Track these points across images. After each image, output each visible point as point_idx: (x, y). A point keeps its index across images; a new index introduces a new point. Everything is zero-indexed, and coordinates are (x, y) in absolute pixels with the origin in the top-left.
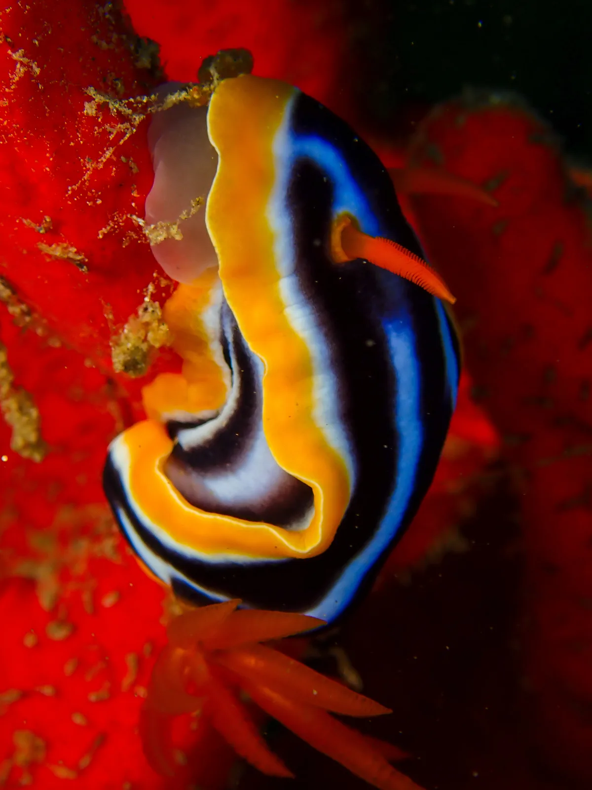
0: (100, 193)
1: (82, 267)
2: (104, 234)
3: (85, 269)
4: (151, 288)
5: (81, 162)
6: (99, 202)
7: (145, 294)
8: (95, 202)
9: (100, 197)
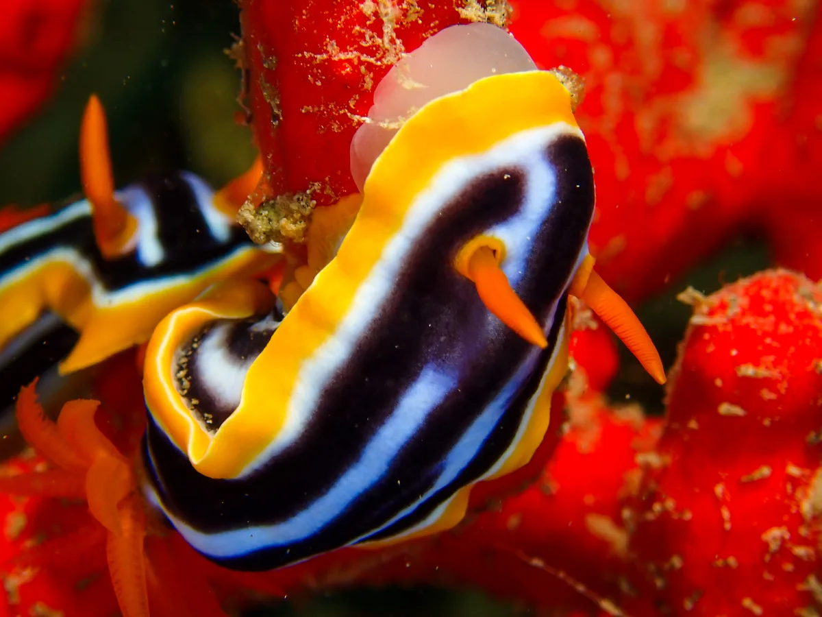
0: (324, 77)
1: (274, 121)
2: (308, 112)
3: (276, 123)
4: (317, 186)
5: (325, 40)
6: (319, 83)
7: (310, 186)
8: (315, 81)
9: (321, 80)
